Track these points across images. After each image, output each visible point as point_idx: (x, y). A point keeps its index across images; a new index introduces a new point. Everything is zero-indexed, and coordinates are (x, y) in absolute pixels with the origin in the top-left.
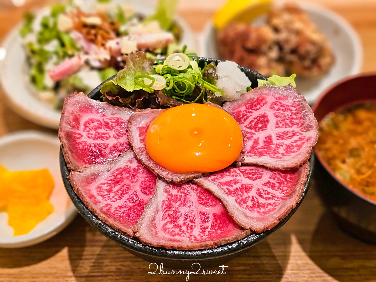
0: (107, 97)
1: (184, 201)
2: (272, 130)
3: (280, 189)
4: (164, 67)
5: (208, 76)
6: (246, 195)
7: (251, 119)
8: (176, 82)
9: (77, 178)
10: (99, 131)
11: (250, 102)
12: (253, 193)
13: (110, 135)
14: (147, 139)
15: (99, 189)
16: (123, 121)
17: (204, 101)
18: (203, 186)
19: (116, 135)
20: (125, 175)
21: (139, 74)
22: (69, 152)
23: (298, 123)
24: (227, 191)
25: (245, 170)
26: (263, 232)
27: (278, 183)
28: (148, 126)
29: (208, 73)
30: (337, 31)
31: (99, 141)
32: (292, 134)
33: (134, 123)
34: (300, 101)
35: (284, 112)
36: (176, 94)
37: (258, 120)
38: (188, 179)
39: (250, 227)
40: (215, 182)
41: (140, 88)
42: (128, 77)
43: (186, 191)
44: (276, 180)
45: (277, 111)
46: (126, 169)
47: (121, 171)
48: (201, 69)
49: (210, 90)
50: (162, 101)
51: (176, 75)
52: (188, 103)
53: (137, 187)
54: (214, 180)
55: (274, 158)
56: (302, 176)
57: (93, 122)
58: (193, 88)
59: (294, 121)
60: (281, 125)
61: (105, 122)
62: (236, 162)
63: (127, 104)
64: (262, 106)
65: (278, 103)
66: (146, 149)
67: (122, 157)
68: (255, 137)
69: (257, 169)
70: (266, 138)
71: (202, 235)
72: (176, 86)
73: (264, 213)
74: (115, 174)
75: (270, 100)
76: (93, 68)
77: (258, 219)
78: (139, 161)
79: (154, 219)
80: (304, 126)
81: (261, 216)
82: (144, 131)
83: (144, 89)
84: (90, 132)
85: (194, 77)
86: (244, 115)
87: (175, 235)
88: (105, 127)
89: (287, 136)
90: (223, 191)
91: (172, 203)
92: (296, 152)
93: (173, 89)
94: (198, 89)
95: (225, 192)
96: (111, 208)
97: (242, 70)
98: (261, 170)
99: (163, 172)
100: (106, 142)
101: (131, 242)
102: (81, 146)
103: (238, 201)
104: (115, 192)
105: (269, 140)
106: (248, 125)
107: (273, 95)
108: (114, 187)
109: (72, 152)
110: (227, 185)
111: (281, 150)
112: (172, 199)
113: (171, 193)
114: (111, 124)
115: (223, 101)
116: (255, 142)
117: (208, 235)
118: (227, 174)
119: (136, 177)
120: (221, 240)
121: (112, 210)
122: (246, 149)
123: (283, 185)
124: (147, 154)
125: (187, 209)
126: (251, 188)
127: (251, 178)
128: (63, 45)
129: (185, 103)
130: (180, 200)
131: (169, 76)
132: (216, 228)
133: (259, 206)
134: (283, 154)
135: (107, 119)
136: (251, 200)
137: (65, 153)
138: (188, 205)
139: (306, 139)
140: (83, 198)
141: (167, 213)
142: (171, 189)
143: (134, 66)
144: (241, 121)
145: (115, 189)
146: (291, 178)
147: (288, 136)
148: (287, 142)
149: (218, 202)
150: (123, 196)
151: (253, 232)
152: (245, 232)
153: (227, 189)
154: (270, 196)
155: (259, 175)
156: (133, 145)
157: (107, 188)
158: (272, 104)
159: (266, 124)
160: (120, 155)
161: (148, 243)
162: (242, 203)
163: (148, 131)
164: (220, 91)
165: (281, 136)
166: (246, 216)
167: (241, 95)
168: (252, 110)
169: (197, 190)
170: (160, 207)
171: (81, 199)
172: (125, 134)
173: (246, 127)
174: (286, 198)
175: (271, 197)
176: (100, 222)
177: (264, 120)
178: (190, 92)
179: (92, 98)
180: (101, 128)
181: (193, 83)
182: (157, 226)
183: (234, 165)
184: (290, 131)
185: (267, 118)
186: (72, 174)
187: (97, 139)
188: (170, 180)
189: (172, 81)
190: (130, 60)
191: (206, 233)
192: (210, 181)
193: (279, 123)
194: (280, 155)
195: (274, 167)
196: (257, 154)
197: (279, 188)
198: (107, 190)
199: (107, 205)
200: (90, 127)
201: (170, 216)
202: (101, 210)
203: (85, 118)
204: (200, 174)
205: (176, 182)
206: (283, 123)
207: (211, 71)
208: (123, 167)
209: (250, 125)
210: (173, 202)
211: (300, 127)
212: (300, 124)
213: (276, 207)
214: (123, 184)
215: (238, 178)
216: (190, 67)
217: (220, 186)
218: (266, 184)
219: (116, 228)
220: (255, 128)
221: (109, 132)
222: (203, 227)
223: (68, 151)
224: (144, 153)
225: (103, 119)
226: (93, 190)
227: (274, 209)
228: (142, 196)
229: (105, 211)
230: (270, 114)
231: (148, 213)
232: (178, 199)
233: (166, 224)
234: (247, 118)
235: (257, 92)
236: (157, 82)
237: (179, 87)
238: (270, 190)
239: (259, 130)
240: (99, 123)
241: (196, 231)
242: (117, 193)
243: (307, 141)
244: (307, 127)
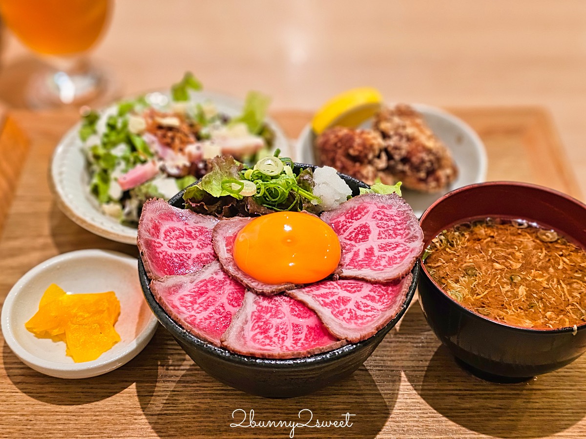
0: (191, 203)
1: (276, 313)
2: (373, 241)
3: (381, 302)
4: (254, 172)
5: (303, 183)
6: (343, 307)
7: (351, 229)
8: (267, 188)
9: (160, 286)
10: (181, 240)
11: (350, 212)
12: (351, 305)
13: (193, 244)
14: (235, 249)
15: (181, 301)
16: (207, 230)
17: (299, 210)
18: (296, 297)
19: (199, 246)
20: (210, 287)
21: (225, 179)
22: (149, 261)
23: (402, 233)
24: (322, 303)
25: (343, 283)
26: (360, 342)
27: (378, 296)
28: (236, 236)
29: (304, 180)
30: (460, 138)
31: (181, 251)
32: (396, 246)
33: (220, 232)
34: (405, 211)
35: (387, 222)
36: (268, 202)
37: (359, 231)
38: (280, 289)
39: (346, 336)
40: (309, 294)
41: (228, 194)
42: (214, 182)
43: (277, 303)
44: (376, 294)
45: (380, 221)
46: (212, 281)
47: (206, 283)
48: (295, 175)
49: (305, 198)
50: (252, 208)
51: (267, 181)
52: (280, 211)
53: (223, 299)
54: (308, 292)
55: (375, 270)
56: (404, 286)
57: (174, 231)
58: (287, 195)
59: (398, 231)
60: (383, 236)
61: (187, 231)
62: (333, 275)
63: (212, 212)
64: (363, 216)
65: (381, 212)
66: (233, 259)
67: (207, 268)
68: (355, 249)
69: (356, 282)
70: (367, 249)
71: (295, 346)
72: (267, 193)
73: (362, 324)
74: (199, 286)
75: (372, 208)
76: (169, 176)
77: (354, 330)
78: (226, 272)
79: (243, 329)
80: (409, 237)
81: (358, 327)
82: (231, 242)
83: (232, 195)
84: (171, 242)
85: (288, 183)
86: (343, 226)
87: (266, 345)
88: (187, 236)
89: (390, 248)
90: (318, 303)
91: (262, 314)
92: (399, 263)
93: (264, 196)
94: (292, 196)
95: (320, 303)
96: (196, 319)
97: (342, 177)
98: (360, 283)
99: (252, 282)
100: (188, 252)
101: (219, 350)
102: (161, 256)
103: (334, 312)
104: (199, 304)
105: (370, 252)
106: (348, 236)
107: (375, 204)
108: (199, 298)
109: (152, 261)
110: (322, 297)
111: (383, 262)
112: (262, 310)
113: (261, 304)
114: (194, 233)
115: (321, 211)
116: (354, 255)
117: (301, 346)
118: (323, 286)
119: (222, 288)
120: (314, 348)
121: (197, 321)
122: (345, 262)
123: (383, 298)
124: (235, 265)
125: (279, 321)
126: (349, 301)
127: (350, 291)
128: (133, 149)
129: (277, 211)
130: (271, 311)
131: (260, 181)
132: (310, 340)
133: (357, 318)
134: (385, 266)
135: (189, 227)
136: (349, 313)
137: (145, 261)
138: (280, 316)
139: (410, 249)
140: (165, 307)
141: (257, 324)
142: (261, 300)
143: (220, 170)
144: (340, 232)
145: (199, 301)
146: (393, 291)
147: (391, 247)
148: (390, 254)
149: (312, 314)
150: (208, 308)
151: (349, 342)
152: (340, 342)
153: (323, 301)
154: (369, 308)
155: (359, 289)
156: (220, 255)
157: (190, 300)
158: (374, 213)
159: (368, 234)
160: (204, 266)
161: (237, 351)
162: (338, 315)
163: (236, 239)
164: (317, 198)
165: (382, 248)
166: (341, 326)
167: (340, 204)
168: (352, 220)
169: (290, 302)
170: (249, 317)
172: (210, 244)
173: (346, 239)
174: (385, 309)
175: (370, 309)
176: (185, 331)
177: (365, 231)
178: (283, 199)
179: (173, 205)
180: (182, 237)
181: (286, 190)
182: (245, 336)
183: (331, 278)
184: (393, 242)
185: (369, 228)
186: (153, 282)
187: (179, 249)
188: (261, 291)
189: (263, 187)
190: (216, 164)
191: (299, 344)
192: (303, 293)
193: (381, 233)
194: (381, 267)
195: (375, 279)
196: (357, 267)
197: (379, 301)
198: (190, 301)
199: (191, 316)
200: (171, 237)
201: (259, 327)
202: (185, 319)
203: (165, 226)
204: (293, 285)
205: (267, 293)
206: (386, 233)
207: (307, 177)
208: (207, 278)
209: (350, 236)
210: (264, 313)
211: (405, 237)
212: (404, 235)
213: (374, 319)
214: (208, 295)
215: (335, 290)
216: (284, 172)
217: (315, 298)
218: (365, 297)
219: (202, 338)
220: (356, 239)
221: (192, 241)
222: (295, 338)
223: (148, 259)
224: (231, 263)
225: (186, 228)
226: (175, 299)
227: (372, 320)
228: (229, 308)
229: (190, 321)
230: (372, 225)
231: (236, 324)
232: (269, 311)
233: (256, 335)
234: (346, 229)
235: (358, 201)
236: (247, 188)
237: (271, 194)
238: (369, 303)
239: (359, 241)
240: (181, 231)
241: (289, 343)
242: (202, 305)
243: (411, 252)
244: (411, 238)
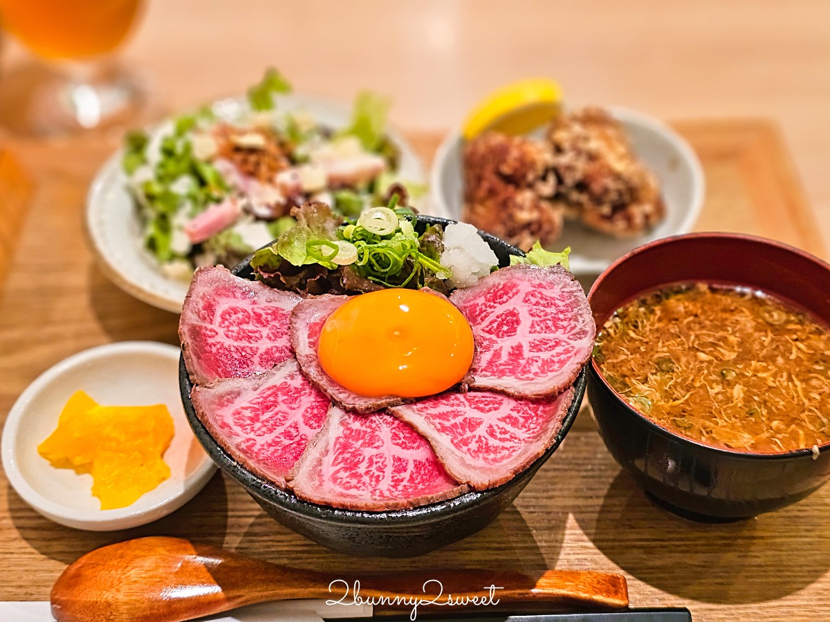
0: (262, 273)
1: (370, 439)
2: (523, 336)
3: (525, 427)
4: (356, 228)
5: (428, 246)
6: (469, 434)
7: (492, 317)
8: (374, 253)
9: (203, 396)
10: (245, 327)
11: (492, 291)
12: (481, 431)
13: (262, 333)
14: (320, 342)
15: (237, 416)
16: (284, 312)
17: (420, 286)
18: (401, 417)
19: (271, 335)
20: (281, 398)
21: (314, 238)
22: (194, 357)
23: (565, 326)
24: (439, 426)
25: (475, 397)
26: (487, 490)
27: (524, 417)
28: (324, 322)
29: (429, 241)
31: (244, 343)
32: (554, 344)
33: (301, 315)
34: (572, 292)
35: (545, 309)
36: (375, 273)
37: (503, 320)
38: (379, 405)
39: (468, 480)
40: (421, 413)
41: (315, 261)
42: (296, 243)
43: (374, 425)
44: (521, 414)
45: (535, 307)
46: (284, 389)
47: (276, 390)
48: (417, 234)
49: (429, 269)
50: (349, 283)
51: (376, 243)
52: (390, 288)
53: (297, 416)
54: (420, 410)
55: (521, 379)
56: (560, 408)
57: (235, 313)
58: (402, 264)
59: (560, 323)
60: (538, 328)
61: (254, 313)
62: (459, 384)
63: (292, 286)
64: (511, 298)
65: (536, 293)
66: (317, 357)
67: (279, 370)
68: (496, 347)
69: (494, 396)
70: (512, 348)
71: (394, 490)
72: (373, 261)
73: (495, 460)
74: (265, 395)
75: (525, 287)
77: (482, 469)
78: (305, 376)
79: (320, 462)
80: (574, 332)
81: (487, 466)
82: (316, 330)
83: (320, 263)
84: (230, 329)
85: (404, 247)
86: (481, 312)
87: (351, 488)
88: (255, 321)
89: (546, 347)
90: (433, 427)
91: (350, 441)
92: (556, 371)
93: (370, 264)
94: (408, 265)
95: (436, 427)
96: (255, 444)
97: (486, 239)
98: (499, 398)
99: (341, 393)
100: (254, 345)
101: (281, 494)
102: (214, 350)
103: (455, 441)
104: (262, 422)
105: (517, 352)
106: (487, 327)
107: (529, 280)
108: (263, 414)
109: (199, 358)
110: (440, 418)
111: (535, 368)
112: (351, 435)
113: (350, 426)
114: (264, 316)
115: (452, 287)
116: (494, 355)
117: (402, 491)
118: (444, 401)
119: (298, 401)
120: (419, 498)
121: (256, 449)
122: (479, 365)
123: (530, 421)
124: (319, 365)
125: (374, 451)
126: (480, 424)
127: (482, 410)
129: (386, 287)
130: (363, 438)
131: (363, 244)
132: (416, 482)
133: (488, 450)
134: (536, 374)
135: (258, 308)
136: (477, 442)
137: (187, 358)
138: (375, 445)
139: (575, 350)
140: (210, 428)
141: (341, 456)
142: (350, 421)
143: (308, 226)
144: (477, 320)
145: (263, 417)
146: (544, 412)
147: (548, 346)
148: (545, 355)
149: (422, 442)
150: (275, 429)
151: (472, 489)
152: (459, 488)
153: (440, 423)
154: (507, 436)
155: (496, 406)
156: (298, 351)
157: (250, 415)
158: (527, 294)
159: (515, 326)
160: (275, 365)
161: (306, 498)
162: (461, 445)
163: (323, 328)
164: (445, 270)
165: (535, 347)
166: (463, 463)
167: (479, 279)
168: (495, 303)
169: (393, 423)
170: (331, 446)
171: (207, 429)
172: (286, 334)
173: (483, 330)
174: (531, 440)
175: (509, 437)
176: (235, 464)
177: (512, 320)
178: (396, 270)
179: (238, 275)
180: (248, 323)
181: (400, 256)
182: (323, 473)
183: (456, 389)
184: (552, 339)
185: (518, 317)
186: (195, 389)
187: (241, 340)
188: (351, 406)
189: (366, 252)
190: (302, 216)
191: (400, 488)
192: (413, 411)
193: (536, 325)
194: (531, 376)
195: (520, 393)
196: (496, 374)
197: (524, 426)
198: (250, 417)
199: (248, 440)
200: (231, 321)
201: (344, 460)
202: (238, 446)
203: (223, 305)
204: (399, 399)
205: (360, 410)
206: (542, 325)
207: (432, 238)
208: (278, 384)
209: (490, 327)
210: (353, 440)
211: (569, 332)
212: (568, 329)
213: (513, 454)
214: (277, 410)
215: (460, 409)
216: (399, 231)
217: (429, 419)
218: (503, 420)
219: (260, 475)
220: (498, 332)
221: (260, 329)
222: (396, 478)
223: (192, 355)
224: (314, 364)
225: (253, 309)
226: (227, 414)
227: (510, 456)
228: (304, 429)
229: (245, 448)
230: (523, 312)
231: (312, 454)
232: (361, 436)
233: (338, 471)
234: (486, 316)
235: (505, 275)
236: (343, 253)
237: (380, 262)
238: (509, 427)
239: (503, 335)
240: (246, 314)
241: (385, 485)
242: (266, 424)
243: (575, 354)
244: (578, 333)
